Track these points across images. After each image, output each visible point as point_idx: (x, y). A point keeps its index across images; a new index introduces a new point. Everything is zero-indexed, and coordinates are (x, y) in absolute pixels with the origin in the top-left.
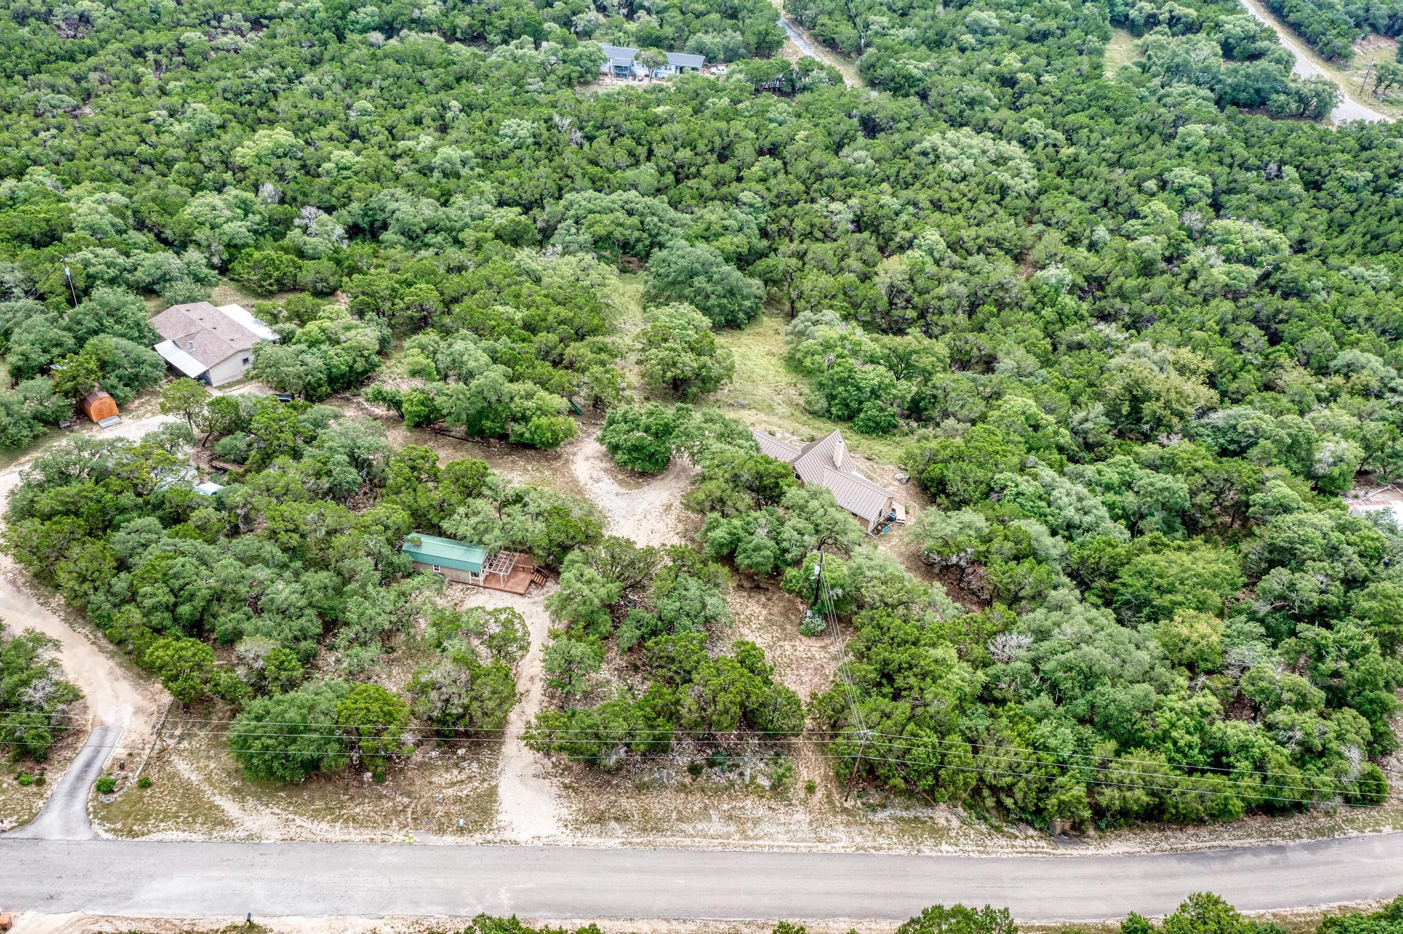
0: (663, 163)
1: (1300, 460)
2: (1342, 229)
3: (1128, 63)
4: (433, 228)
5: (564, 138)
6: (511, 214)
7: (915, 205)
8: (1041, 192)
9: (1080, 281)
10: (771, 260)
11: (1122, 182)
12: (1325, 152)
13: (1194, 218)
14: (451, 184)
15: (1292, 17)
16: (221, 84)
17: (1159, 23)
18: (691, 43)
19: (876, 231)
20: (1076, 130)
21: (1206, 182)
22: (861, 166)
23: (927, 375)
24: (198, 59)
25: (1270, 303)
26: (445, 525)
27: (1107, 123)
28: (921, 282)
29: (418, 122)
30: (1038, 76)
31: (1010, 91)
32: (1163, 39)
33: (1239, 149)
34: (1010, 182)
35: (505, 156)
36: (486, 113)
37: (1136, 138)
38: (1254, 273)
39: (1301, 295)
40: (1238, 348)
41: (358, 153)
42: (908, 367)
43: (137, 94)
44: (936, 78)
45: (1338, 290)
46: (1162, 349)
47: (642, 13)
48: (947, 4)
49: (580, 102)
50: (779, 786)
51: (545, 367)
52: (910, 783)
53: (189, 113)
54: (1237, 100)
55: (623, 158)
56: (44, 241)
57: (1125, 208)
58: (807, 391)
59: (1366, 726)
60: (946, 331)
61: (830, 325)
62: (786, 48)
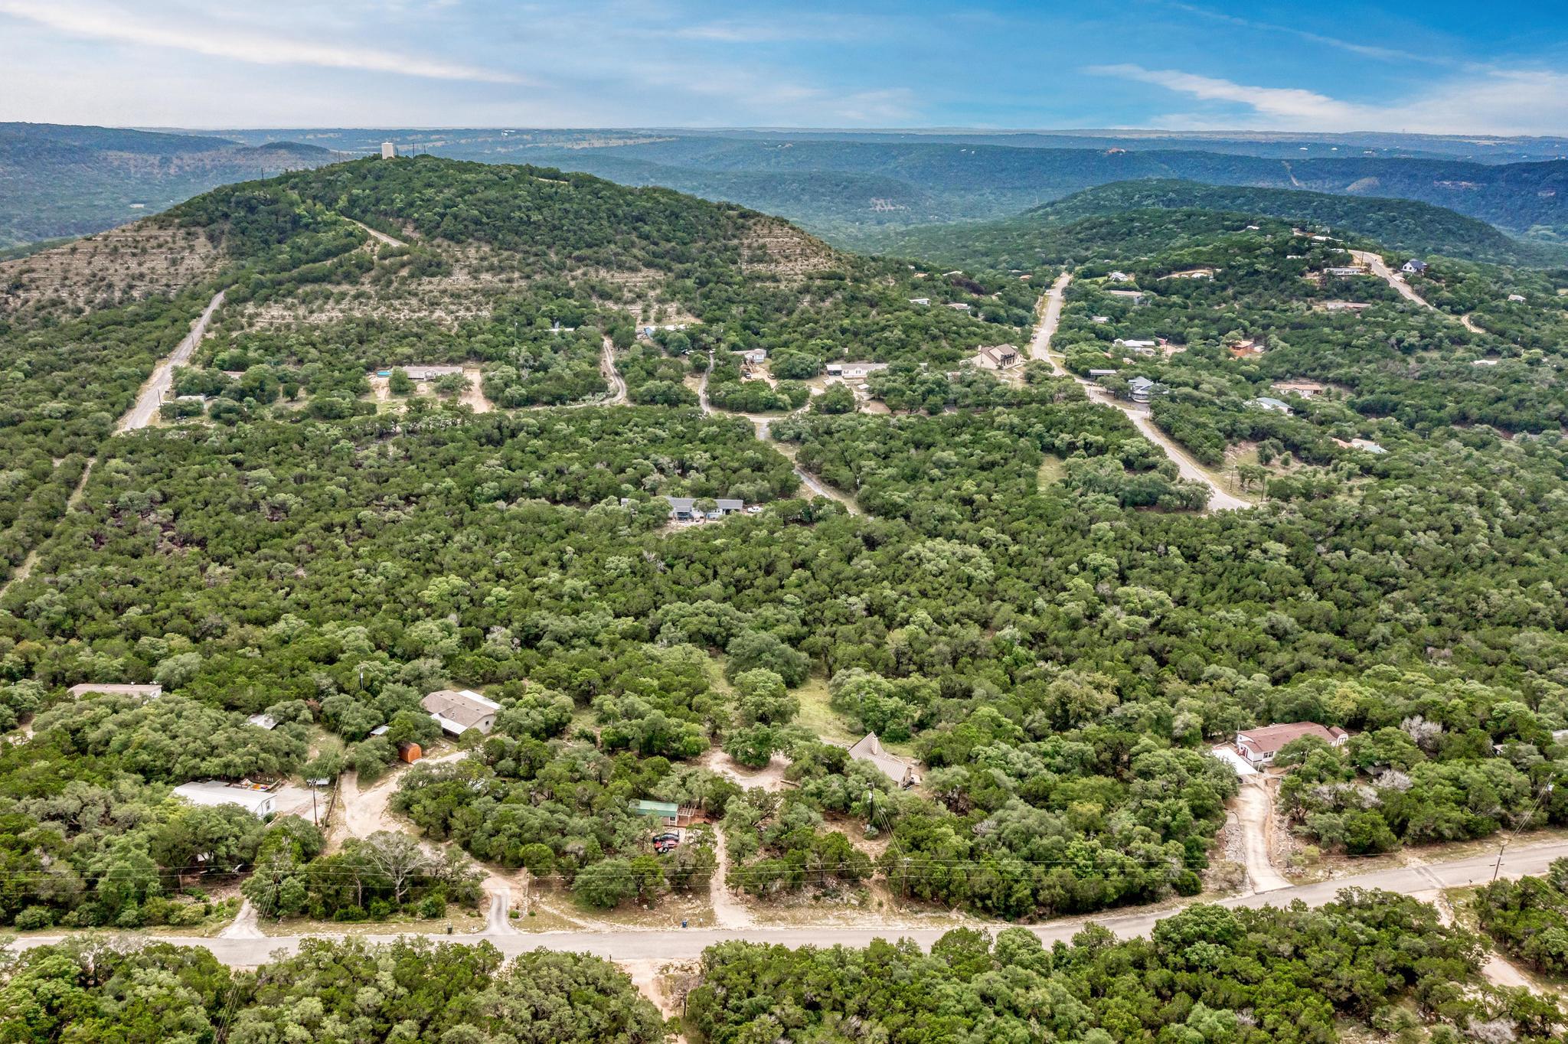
0: (726, 580)
1: (1165, 728)
2: (1214, 587)
3: (1055, 481)
4: (577, 635)
5: (652, 567)
6: (627, 623)
7: (908, 595)
8: (998, 578)
9: (1028, 637)
10: (811, 639)
11: (1053, 567)
12: (1198, 534)
13: (1104, 588)
14: (579, 605)
15: (1177, 435)
16: (398, 547)
17: (1078, 448)
18: (732, 491)
19: (882, 615)
20: (1019, 533)
21: (1113, 562)
22: (867, 571)
23: (925, 701)
24: (375, 530)
25: (1159, 640)
26: (652, 791)
27: (1041, 526)
28: (917, 646)
29: (545, 563)
30: (989, 496)
31: (969, 508)
32: (1080, 461)
33: (1136, 537)
34: (974, 573)
35: (611, 583)
36: (593, 553)
37: (1063, 535)
38: (1146, 622)
39: (1180, 633)
40: (1136, 670)
41: (508, 589)
42: (914, 698)
43: (338, 559)
44: (915, 503)
45: (1208, 628)
46: (1083, 674)
47: (692, 472)
48: (917, 447)
49: (659, 541)
50: (863, 904)
51: (683, 709)
52: (934, 894)
53: (380, 569)
54: (1137, 502)
55: (697, 578)
56: (331, 660)
57: (1057, 584)
58: (850, 719)
59: (1182, 848)
60: (937, 675)
61: (859, 676)
62: (802, 489)
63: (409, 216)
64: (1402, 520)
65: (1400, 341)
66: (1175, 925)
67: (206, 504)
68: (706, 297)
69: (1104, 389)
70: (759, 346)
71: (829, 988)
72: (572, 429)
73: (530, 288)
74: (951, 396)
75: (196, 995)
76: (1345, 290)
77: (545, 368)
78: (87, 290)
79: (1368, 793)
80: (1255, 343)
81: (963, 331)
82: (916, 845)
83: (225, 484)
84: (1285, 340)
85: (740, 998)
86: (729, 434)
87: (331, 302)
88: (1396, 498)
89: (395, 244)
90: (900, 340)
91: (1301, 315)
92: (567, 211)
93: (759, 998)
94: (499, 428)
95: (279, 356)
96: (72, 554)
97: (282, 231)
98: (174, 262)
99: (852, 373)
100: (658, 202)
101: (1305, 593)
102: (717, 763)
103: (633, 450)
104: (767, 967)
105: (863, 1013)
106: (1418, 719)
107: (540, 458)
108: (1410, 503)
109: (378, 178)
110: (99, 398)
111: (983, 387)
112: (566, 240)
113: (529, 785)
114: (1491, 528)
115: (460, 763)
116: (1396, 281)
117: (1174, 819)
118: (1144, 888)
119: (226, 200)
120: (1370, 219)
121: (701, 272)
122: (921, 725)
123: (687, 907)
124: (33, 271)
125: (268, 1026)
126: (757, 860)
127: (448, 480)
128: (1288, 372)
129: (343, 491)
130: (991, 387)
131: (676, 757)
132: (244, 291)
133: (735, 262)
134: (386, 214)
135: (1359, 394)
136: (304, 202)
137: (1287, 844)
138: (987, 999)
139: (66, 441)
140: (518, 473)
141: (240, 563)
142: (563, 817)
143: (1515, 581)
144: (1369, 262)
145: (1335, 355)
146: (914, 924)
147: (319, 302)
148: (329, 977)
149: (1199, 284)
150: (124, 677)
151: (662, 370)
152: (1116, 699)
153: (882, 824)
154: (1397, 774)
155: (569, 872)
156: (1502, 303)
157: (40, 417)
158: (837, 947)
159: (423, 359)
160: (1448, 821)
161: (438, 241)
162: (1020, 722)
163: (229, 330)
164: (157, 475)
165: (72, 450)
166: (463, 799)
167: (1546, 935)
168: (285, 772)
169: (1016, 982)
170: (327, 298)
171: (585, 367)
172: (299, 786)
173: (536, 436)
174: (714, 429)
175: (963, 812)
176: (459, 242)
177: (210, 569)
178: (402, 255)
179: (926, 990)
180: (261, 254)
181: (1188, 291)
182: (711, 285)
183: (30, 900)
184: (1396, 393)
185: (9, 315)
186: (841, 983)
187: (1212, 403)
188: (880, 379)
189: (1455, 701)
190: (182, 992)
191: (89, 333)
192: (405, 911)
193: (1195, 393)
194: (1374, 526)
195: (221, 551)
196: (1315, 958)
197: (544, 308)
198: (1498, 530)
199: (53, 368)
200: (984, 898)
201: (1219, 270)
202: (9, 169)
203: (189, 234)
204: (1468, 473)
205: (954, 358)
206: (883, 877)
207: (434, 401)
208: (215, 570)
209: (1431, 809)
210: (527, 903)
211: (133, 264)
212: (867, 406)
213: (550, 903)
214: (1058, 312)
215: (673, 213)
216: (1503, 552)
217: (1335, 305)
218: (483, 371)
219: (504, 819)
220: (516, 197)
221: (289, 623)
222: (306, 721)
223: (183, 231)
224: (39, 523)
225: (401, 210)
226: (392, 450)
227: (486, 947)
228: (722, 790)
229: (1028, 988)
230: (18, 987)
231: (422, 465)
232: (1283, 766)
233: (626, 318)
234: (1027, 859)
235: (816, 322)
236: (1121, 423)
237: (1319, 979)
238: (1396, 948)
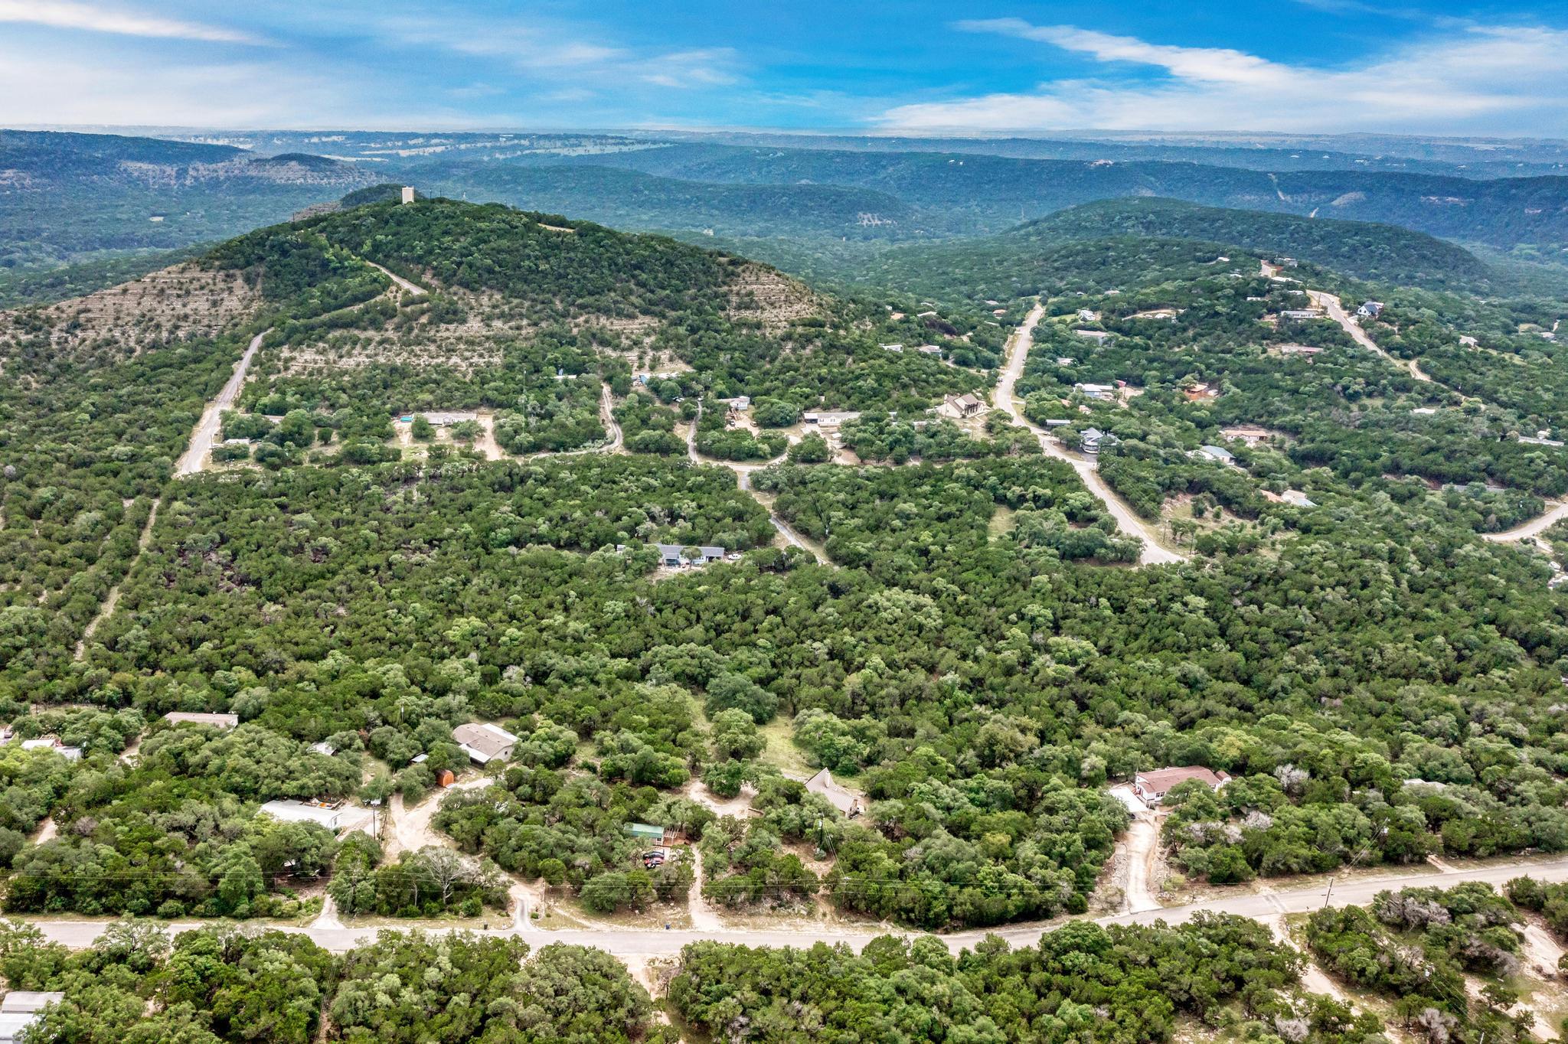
0: (708, 624)
1: (1074, 769)
2: (1137, 637)
3: (1003, 534)
4: (579, 674)
5: (644, 611)
6: (622, 663)
7: (866, 641)
8: (945, 627)
9: (968, 681)
10: (780, 681)
11: (995, 617)
12: (1127, 587)
13: (1038, 637)
14: (580, 646)
15: (1120, 488)
16: (425, 589)
17: (1027, 501)
18: (715, 539)
19: (842, 659)
20: (967, 584)
21: (1049, 613)
22: (830, 618)
23: (874, 740)
24: (404, 573)
25: (1083, 687)
26: (643, 816)
27: (987, 578)
28: (870, 688)
29: (551, 606)
30: (943, 547)
31: (924, 558)
32: (1028, 513)
33: (1071, 589)
34: (925, 622)
35: (608, 625)
36: (593, 598)
37: (1007, 586)
38: (1072, 670)
39: (1101, 680)
40: (1060, 715)
41: (519, 629)
42: (864, 736)
43: (373, 599)
44: (877, 553)
45: (1127, 676)
46: (1011, 718)
47: (681, 521)
48: (882, 497)
49: (650, 587)
50: (810, 914)
51: (669, 745)
52: (868, 908)
53: (410, 610)
54: (1074, 554)
55: (682, 622)
56: (374, 694)
57: (997, 633)
58: (807, 754)
59: (1073, 874)
60: (886, 716)
61: (818, 716)
62: (777, 538)
63: (428, 263)
64: (1315, 576)
65: (1345, 388)
66: (1056, 937)
67: (259, 547)
68: (697, 344)
69: (1057, 440)
70: (743, 394)
71: (778, 979)
72: (575, 477)
73: (537, 335)
74: (916, 447)
75: (307, 970)
76: (1299, 333)
77: (550, 415)
78: (137, 330)
79: (1234, 830)
80: (1210, 387)
81: (931, 379)
82: (856, 866)
83: (275, 528)
84: (1237, 385)
85: (710, 985)
86: (715, 484)
87: (358, 347)
88: (1312, 554)
89: (417, 291)
90: (873, 389)
91: (1255, 360)
92: (571, 260)
93: (724, 985)
94: (510, 475)
95: (314, 401)
96: (150, 592)
97: (312, 275)
98: (215, 304)
99: (827, 421)
100: (656, 250)
101: (1218, 644)
102: (696, 792)
103: (628, 499)
104: (731, 962)
105: (804, 999)
106: (1290, 766)
107: (546, 505)
108: (1325, 559)
109: (399, 224)
110: (158, 441)
111: (944, 438)
112: (571, 288)
113: (543, 808)
114: (1398, 583)
115: (487, 788)
116: (1350, 324)
117: (1068, 849)
118: (1039, 907)
119: (261, 243)
120: (1345, 244)
121: (693, 319)
122: (870, 761)
123: (670, 913)
124: (89, 311)
125: (362, 994)
126: (726, 875)
127: (466, 525)
128: (1236, 417)
129: (375, 535)
130: (954, 437)
131: (663, 786)
132: (281, 335)
133: (723, 309)
134: (406, 260)
135: (1301, 442)
136: (332, 246)
137: (1163, 872)
138: (901, 991)
139: (133, 483)
140: (528, 520)
141: (290, 602)
142: (572, 837)
143: (1412, 635)
144: (1326, 305)
145: (1283, 401)
146: (851, 932)
147: (347, 347)
148: (403, 959)
149: (1162, 324)
150: (207, 707)
151: (655, 418)
152: (1037, 741)
153: (830, 847)
154: (1261, 815)
155: (578, 884)
156: (1451, 348)
157: (109, 459)
158: (787, 948)
159: (442, 404)
160: (1297, 857)
161: (454, 288)
162: (953, 761)
163: (268, 374)
164: (215, 517)
165: (138, 492)
166: (492, 820)
167: (1355, 953)
168: (345, 793)
169: (924, 978)
170: (355, 343)
171: (587, 415)
172: (357, 805)
173: (543, 483)
174: (701, 478)
175: (897, 839)
176: (473, 290)
177: (265, 609)
178: (422, 302)
179: (853, 983)
180: (293, 297)
181: (1150, 332)
182: (701, 332)
183: (168, 895)
184: (1336, 442)
185: (69, 353)
186: (789, 975)
187: (1156, 455)
188: (853, 429)
189: (1325, 751)
190: (297, 968)
191: (143, 375)
192: (450, 911)
193: (1142, 445)
194: (1287, 582)
195: (273, 591)
196: (1164, 966)
197: (549, 356)
198: (1404, 585)
199: (115, 411)
200: (909, 911)
201: (1181, 311)
202: (37, 181)
203: (227, 276)
204: (1384, 529)
205: (921, 407)
206: (828, 892)
207: (452, 447)
208: (270, 608)
209: (1283, 846)
210: (544, 906)
211: (178, 304)
212: (839, 455)
213: (562, 907)
214: (1025, 353)
215: (668, 261)
216: (1404, 607)
217: (1291, 349)
218: (496, 418)
219: (524, 837)
220: (525, 246)
221: (336, 659)
222: (359, 749)
223: (222, 273)
224: (118, 562)
225: (420, 257)
226: (416, 496)
227: (516, 939)
228: (700, 816)
229: (933, 983)
230: (181, 961)
231: (444, 510)
232: (1170, 805)
233: (623, 365)
234: (945, 881)
235: (796, 370)
236: (1068, 477)
237: (1165, 984)
238: (1232, 960)
